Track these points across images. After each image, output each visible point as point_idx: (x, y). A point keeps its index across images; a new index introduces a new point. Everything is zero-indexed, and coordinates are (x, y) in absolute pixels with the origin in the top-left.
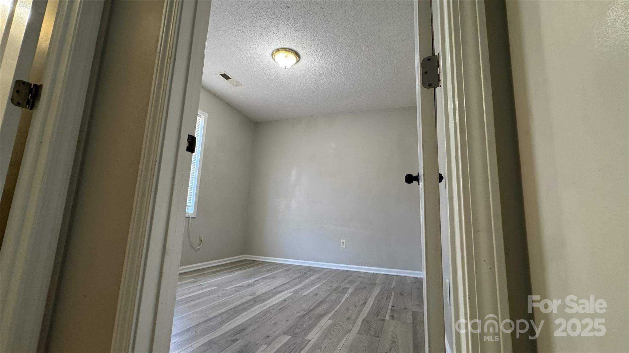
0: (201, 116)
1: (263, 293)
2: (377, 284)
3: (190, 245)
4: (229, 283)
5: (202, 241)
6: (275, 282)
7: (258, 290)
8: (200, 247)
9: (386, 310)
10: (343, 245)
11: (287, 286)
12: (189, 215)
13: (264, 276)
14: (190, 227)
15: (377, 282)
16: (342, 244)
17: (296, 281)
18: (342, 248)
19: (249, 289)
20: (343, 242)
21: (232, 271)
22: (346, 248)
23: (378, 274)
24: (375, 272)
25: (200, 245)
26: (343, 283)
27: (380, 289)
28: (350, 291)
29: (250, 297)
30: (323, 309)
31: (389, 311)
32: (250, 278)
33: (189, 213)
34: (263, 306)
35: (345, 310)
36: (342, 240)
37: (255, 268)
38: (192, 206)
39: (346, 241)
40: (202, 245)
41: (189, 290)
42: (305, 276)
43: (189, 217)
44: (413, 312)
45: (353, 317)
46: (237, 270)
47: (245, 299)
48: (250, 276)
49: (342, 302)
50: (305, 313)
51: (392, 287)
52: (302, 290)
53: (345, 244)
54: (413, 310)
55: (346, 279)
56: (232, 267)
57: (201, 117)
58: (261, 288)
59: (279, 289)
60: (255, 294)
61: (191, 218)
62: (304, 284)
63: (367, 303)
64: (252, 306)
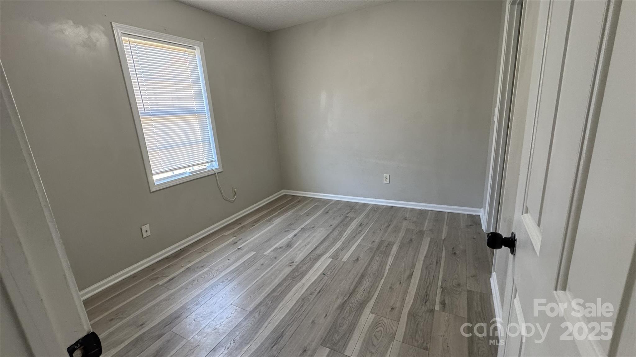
0: (194, 47)
1: (302, 259)
2: (425, 231)
3: (225, 200)
4: (268, 241)
5: (236, 192)
6: (314, 237)
7: (297, 254)
8: (235, 197)
9: (436, 289)
10: (386, 180)
11: (326, 244)
12: (214, 172)
13: (302, 226)
14: (219, 183)
15: (424, 230)
16: (384, 179)
17: (336, 233)
18: (385, 183)
19: (288, 252)
20: (386, 177)
21: (271, 219)
22: (389, 183)
23: (426, 210)
24: (423, 208)
25: (235, 196)
26: (386, 234)
27: (428, 242)
28: (395, 248)
29: (288, 270)
30: (364, 290)
31: (439, 291)
32: (288, 231)
33: (214, 170)
34: (301, 288)
35: (388, 291)
36: (384, 175)
37: (293, 211)
38: (216, 161)
39: (389, 176)
40: (237, 195)
41: (229, 259)
42: (345, 222)
43: (215, 174)
44: (469, 291)
45: (398, 305)
46: (276, 216)
47: (283, 273)
48: (288, 228)
49: (386, 274)
50: (345, 298)
51: (443, 239)
52: (342, 250)
53: (388, 179)
54: (468, 289)
55: (389, 225)
56: (272, 210)
57: (195, 50)
58: (299, 250)
59: (318, 252)
60: (293, 262)
61: (217, 173)
62: (344, 239)
63: (414, 273)
64: (289, 287)
